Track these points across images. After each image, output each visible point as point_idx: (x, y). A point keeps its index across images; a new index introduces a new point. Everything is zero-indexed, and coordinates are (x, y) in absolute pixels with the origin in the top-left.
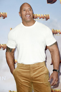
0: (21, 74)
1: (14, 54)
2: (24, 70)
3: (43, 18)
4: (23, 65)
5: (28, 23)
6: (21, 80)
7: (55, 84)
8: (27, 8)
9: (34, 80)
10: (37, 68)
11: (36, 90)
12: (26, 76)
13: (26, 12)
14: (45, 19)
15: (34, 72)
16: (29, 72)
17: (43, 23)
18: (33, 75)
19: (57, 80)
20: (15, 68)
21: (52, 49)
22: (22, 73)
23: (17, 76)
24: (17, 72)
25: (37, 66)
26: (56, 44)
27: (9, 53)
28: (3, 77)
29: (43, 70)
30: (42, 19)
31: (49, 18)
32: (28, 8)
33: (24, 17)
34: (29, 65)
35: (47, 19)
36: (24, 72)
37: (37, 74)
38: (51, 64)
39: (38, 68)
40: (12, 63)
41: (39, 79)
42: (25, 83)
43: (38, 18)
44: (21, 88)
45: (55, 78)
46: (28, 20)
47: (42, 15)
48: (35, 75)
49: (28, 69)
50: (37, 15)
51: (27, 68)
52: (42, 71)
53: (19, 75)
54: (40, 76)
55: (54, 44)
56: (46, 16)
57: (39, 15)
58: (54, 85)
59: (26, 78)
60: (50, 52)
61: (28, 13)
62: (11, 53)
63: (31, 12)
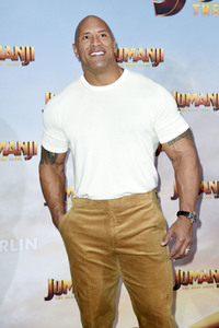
0: (81, 229)
1: (63, 171)
2: (91, 218)
3: (145, 60)
4: (88, 200)
5: (101, 77)
6: (82, 246)
7: (181, 252)
8: (94, 30)
9: (122, 247)
10: (128, 211)
11: (129, 277)
12: (95, 235)
13: (92, 42)
14: (150, 63)
15: (120, 223)
16: (106, 222)
17: (146, 74)
18: (117, 230)
19: (188, 240)
20: (65, 212)
21: (175, 152)
22: (85, 226)
23: (71, 235)
24: (71, 222)
25: (129, 204)
26: (188, 134)
27: (48, 168)
28: (28, 241)
29: (146, 217)
30: (140, 62)
31: (161, 60)
32: (97, 30)
33: (87, 56)
34: (106, 202)
35: (157, 61)
36: (92, 222)
37: (129, 227)
38: (172, 199)
39: (132, 210)
40: (56, 197)
41: (137, 242)
42: (92, 255)
43: (130, 61)
44: (81, 270)
45: (182, 235)
46: (99, 65)
47: (141, 51)
48: (122, 231)
49: (102, 214)
50: (126, 50)
51: (101, 211)
52: (143, 220)
53: (74, 232)
54: (137, 234)
55: (182, 136)
56: (153, 54)
57: (133, 50)
58: (178, 256)
59: (96, 239)
60: (172, 160)
61: (96, 44)
62: (54, 166)
63: (106, 42)
